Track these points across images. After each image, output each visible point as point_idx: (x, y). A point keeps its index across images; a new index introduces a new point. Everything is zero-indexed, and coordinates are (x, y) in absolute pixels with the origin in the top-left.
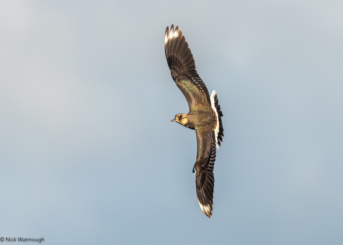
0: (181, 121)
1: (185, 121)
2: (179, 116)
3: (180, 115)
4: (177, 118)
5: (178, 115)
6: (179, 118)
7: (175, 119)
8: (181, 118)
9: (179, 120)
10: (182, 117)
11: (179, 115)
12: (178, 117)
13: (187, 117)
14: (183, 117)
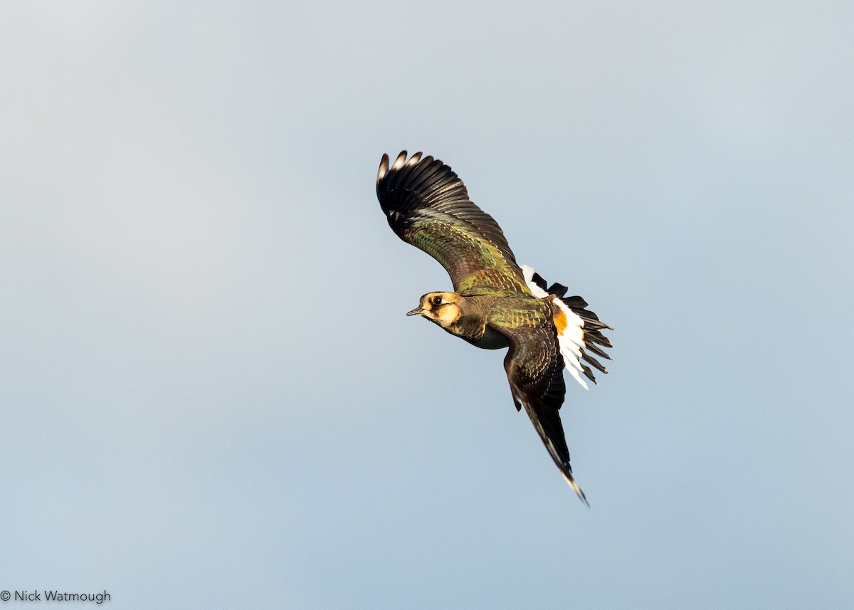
0: (437, 315)
1: (449, 314)
2: (433, 300)
3: (437, 295)
4: (427, 306)
5: (429, 296)
6: (433, 305)
7: (420, 308)
8: (437, 304)
9: (431, 311)
10: (440, 302)
11: (432, 296)
12: (430, 301)
13: (455, 301)
14: (443, 301)
